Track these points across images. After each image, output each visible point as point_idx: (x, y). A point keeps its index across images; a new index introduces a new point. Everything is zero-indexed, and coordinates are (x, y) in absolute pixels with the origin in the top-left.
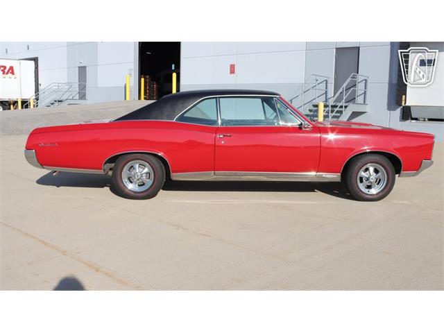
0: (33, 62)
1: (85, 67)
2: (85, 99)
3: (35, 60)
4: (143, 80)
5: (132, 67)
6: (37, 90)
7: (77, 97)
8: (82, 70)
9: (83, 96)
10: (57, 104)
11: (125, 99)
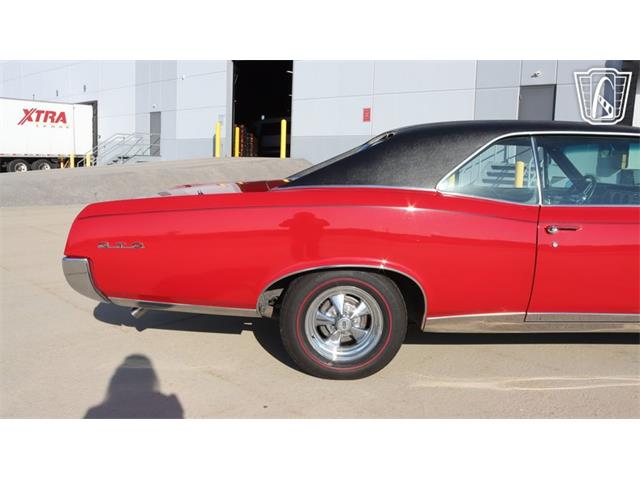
0: (90, 107)
1: (160, 113)
2: (159, 155)
3: (94, 104)
4: (237, 129)
5: (224, 113)
6: (95, 143)
7: (148, 152)
8: (156, 117)
9: (155, 151)
10: (121, 161)
11: (214, 155)
